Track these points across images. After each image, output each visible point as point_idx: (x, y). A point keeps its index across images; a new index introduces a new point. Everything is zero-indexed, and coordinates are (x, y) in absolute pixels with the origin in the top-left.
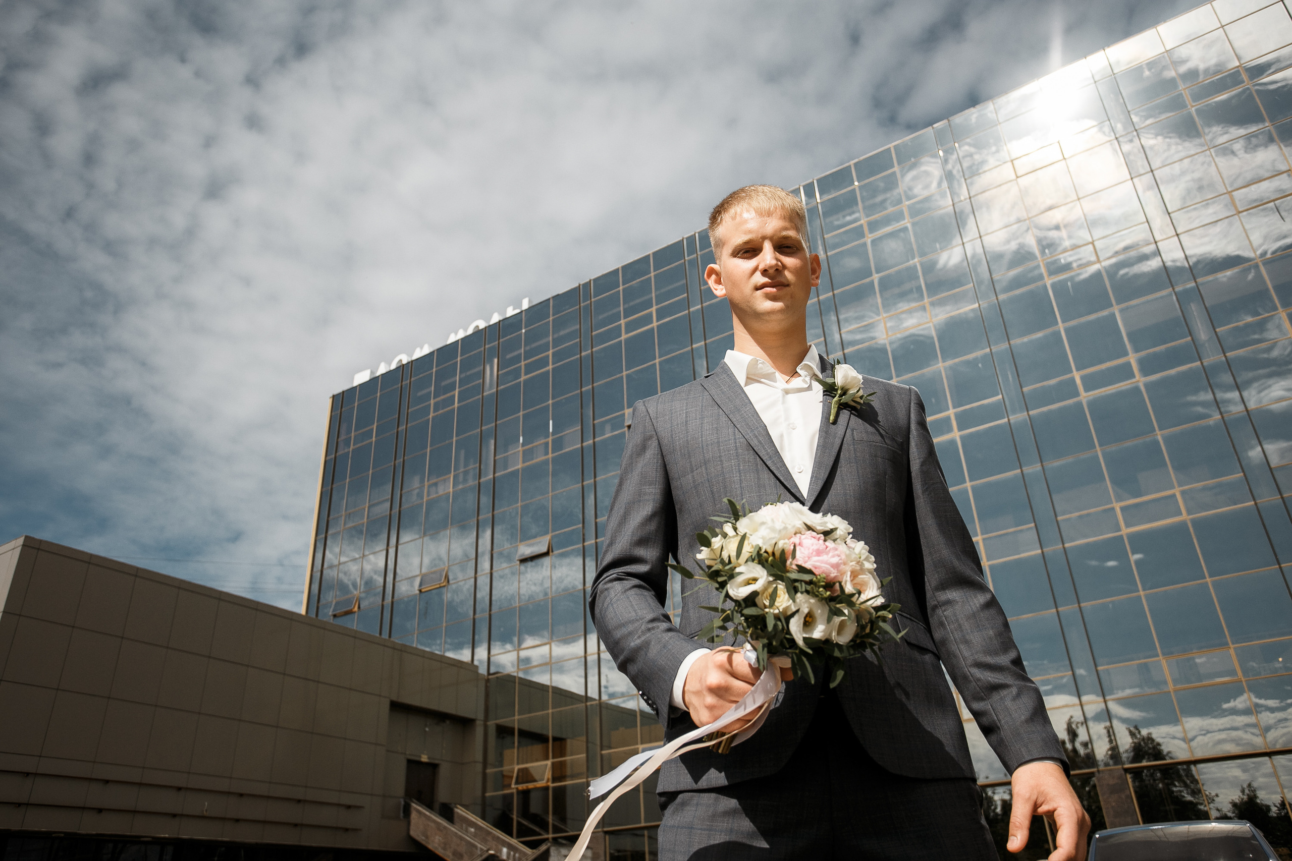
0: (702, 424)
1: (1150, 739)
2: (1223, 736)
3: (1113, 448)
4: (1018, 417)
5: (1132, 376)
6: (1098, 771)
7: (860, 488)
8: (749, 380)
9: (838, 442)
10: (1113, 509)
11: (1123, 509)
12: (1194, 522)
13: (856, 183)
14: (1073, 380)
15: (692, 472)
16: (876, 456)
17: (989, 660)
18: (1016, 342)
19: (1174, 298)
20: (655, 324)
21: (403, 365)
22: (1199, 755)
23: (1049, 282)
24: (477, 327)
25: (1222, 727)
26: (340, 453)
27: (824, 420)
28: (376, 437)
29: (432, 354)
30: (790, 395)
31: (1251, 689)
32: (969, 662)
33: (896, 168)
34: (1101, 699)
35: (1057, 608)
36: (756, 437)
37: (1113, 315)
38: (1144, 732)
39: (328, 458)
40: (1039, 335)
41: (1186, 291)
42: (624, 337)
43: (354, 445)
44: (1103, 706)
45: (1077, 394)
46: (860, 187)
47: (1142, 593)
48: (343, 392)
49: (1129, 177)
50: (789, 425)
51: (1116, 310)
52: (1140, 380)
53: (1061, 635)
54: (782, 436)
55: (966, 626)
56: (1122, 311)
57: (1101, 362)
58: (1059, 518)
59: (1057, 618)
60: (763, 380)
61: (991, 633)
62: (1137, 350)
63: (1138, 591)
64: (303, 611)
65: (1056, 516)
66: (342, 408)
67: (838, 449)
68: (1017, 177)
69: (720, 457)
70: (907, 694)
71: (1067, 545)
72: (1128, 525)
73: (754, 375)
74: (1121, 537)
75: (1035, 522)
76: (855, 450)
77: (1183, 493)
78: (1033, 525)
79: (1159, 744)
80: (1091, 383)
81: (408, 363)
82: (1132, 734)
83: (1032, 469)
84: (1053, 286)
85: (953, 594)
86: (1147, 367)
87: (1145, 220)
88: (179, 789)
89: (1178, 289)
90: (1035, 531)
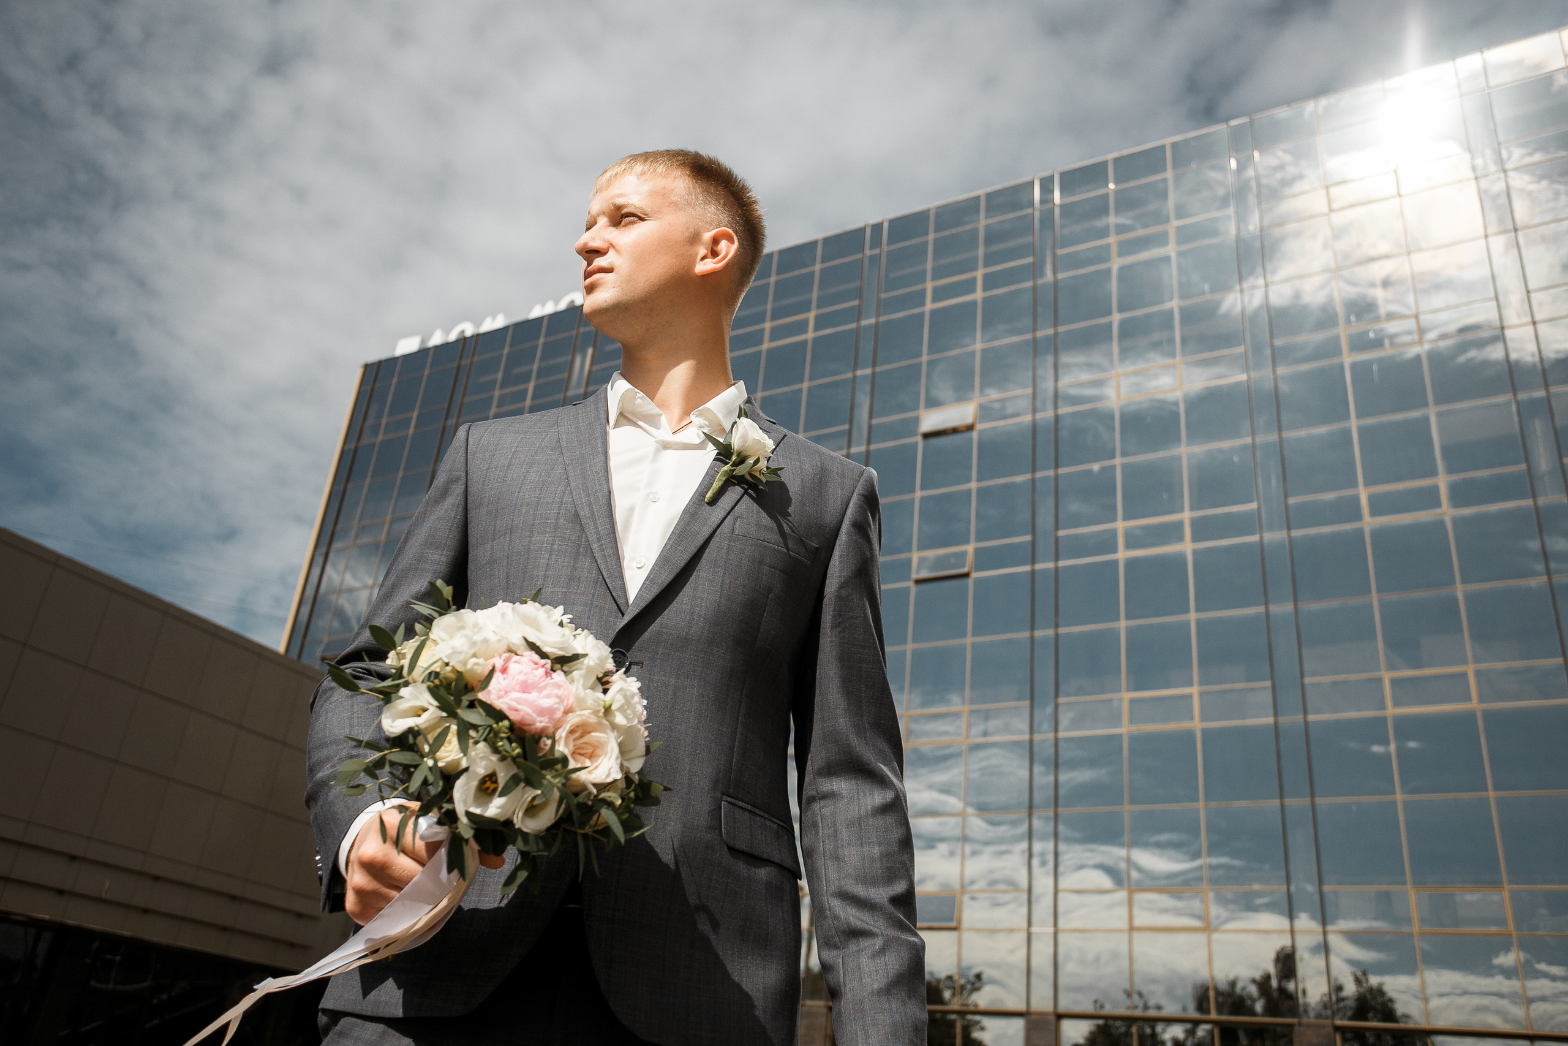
0: (527, 472)
1: (1379, 992)
2: (1486, 1001)
3: (1394, 597)
4: (1274, 536)
5: (1437, 504)
6: (1300, 1024)
7: (719, 606)
8: (622, 420)
9: (706, 532)
10: (1379, 680)
11: (1394, 682)
12: (1487, 714)
13: (1112, 186)
14: (1356, 499)
15: (493, 540)
16: (761, 562)
17: (860, 891)
18: (1289, 434)
19: (1514, 408)
20: (810, 335)
21: (465, 339)
22: (1440, 1023)
23: (1348, 359)
24: (573, 302)
25: (1485, 989)
26: (365, 441)
27: (697, 495)
28: (416, 427)
29: (505, 329)
30: (668, 452)
31: (1522, 946)
32: (833, 888)
33: (1169, 174)
34: (1319, 928)
35: (1282, 797)
36: (590, 505)
37: (1426, 420)
38: (1374, 980)
39: (347, 447)
40: (1322, 430)
41: (1532, 402)
42: (766, 346)
43: (384, 433)
44: (1321, 938)
45: (1358, 517)
46: (1116, 192)
47: (1399, 797)
48: (380, 363)
49: (1482, 233)
50: (648, 495)
51: (1432, 413)
52: (1447, 512)
53: (1281, 835)
54: (631, 510)
55: (844, 834)
56: (1439, 415)
57: (1399, 479)
58: (1307, 680)
59: (1279, 812)
60: (640, 423)
61: (876, 851)
62: (1450, 470)
63: (1394, 793)
64: (281, 648)
65: (1302, 676)
66: (375, 381)
67: (702, 542)
68: (1331, 210)
69: (533, 525)
70: (715, 925)
71: (1311, 718)
72: (1397, 703)
73: (633, 414)
74: (1384, 720)
75: (1272, 678)
76: (728, 549)
77: (1478, 673)
78: (1268, 683)
79: (1391, 1000)
80: (1379, 506)
81: (472, 337)
82: (1358, 981)
83: (1283, 608)
84: (1354, 367)
85: (841, 785)
86: (1461, 495)
87: (1493, 295)
88: (73, 858)
89: (1522, 396)
90: (1269, 693)
